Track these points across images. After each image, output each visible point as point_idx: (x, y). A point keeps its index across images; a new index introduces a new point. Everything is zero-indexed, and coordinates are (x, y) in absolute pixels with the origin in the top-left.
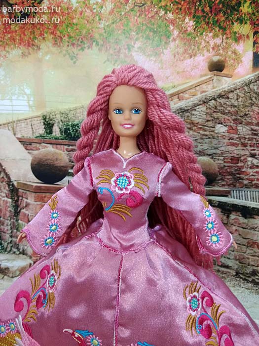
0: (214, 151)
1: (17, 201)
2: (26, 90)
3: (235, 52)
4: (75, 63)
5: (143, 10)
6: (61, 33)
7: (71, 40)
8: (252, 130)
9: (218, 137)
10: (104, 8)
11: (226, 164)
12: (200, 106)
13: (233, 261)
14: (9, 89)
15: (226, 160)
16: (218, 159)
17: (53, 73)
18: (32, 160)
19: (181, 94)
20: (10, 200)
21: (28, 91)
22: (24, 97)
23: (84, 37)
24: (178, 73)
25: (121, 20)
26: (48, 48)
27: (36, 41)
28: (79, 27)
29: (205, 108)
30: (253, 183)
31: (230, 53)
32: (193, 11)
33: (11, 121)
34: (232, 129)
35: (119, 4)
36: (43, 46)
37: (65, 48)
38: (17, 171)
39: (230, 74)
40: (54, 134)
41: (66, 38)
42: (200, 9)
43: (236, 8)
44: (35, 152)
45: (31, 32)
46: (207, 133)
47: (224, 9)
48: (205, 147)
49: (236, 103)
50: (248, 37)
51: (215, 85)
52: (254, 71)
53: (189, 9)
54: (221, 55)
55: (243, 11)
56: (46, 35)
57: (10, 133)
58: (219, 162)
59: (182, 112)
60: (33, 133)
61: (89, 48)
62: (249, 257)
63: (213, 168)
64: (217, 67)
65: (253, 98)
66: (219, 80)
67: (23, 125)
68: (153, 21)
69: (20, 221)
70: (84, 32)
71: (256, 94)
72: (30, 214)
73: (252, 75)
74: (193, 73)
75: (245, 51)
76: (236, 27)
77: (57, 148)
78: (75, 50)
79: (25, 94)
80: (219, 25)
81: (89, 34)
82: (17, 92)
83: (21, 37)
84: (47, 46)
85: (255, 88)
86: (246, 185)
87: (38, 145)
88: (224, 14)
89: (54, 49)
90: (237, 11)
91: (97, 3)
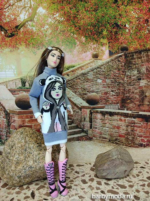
0: (98, 90)
1: (9, 119)
2: (13, 67)
3: (102, 50)
4: (35, 55)
5: (64, 33)
6: (29, 42)
7: (34, 45)
8: (111, 81)
9: (99, 84)
10: (48, 32)
11: (102, 95)
12: (91, 72)
13: (108, 136)
14: (4, 67)
15: (102, 94)
16: (99, 94)
17: (25, 59)
18: (16, 99)
19: (82, 67)
20: (5, 119)
21: (14, 67)
22: (12, 70)
23: (39, 44)
24: (80, 59)
25: (55, 37)
26: (23, 48)
27: (17, 46)
28: (37, 40)
29: (92, 73)
30: (113, 102)
31: (100, 50)
32: (84, 34)
33: (5, 81)
34: (104, 81)
35: (54, 30)
36: (20, 47)
37: (31, 49)
38: (8, 105)
39: (101, 59)
40: (26, 87)
41: (31, 45)
42: (87, 33)
43: (101, 33)
44: (17, 95)
45: (15, 42)
46: (94, 83)
47: (97, 33)
48: (94, 89)
49: (104, 70)
50: (106, 44)
51: (96, 63)
52: (110, 58)
53: (83, 33)
54: (97, 52)
55: (104, 34)
56: (22, 43)
57: (5, 87)
58: (100, 94)
59: (83, 75)
60: (16, 86)
61: (41, 49)
62: (114, 133)
63: (97, 97)
64: (96, 56)
65: (111, 68)
66: (97, 61)
67: (11, 83)
68: (68, 38)
69: (11, 129)
70: (39, 42)
71: (112, 66)
72: (16, 125)
73: (109, 59)
74: (86, 59)
75: (106, 50)
76: (102, 40)
77: (28, 93)
78: (36, 50)
79: (12, 69)
80: (95, 40)
81: (41, 43)
82: (8, 68)
83: (10, 43)
84: (22, 48)
85: (111, 64)
86: (110, 103)
87: (18, 92)
88: (97, 35)
89: (26, 49)
90: (102, 34)
91: (44, 30)
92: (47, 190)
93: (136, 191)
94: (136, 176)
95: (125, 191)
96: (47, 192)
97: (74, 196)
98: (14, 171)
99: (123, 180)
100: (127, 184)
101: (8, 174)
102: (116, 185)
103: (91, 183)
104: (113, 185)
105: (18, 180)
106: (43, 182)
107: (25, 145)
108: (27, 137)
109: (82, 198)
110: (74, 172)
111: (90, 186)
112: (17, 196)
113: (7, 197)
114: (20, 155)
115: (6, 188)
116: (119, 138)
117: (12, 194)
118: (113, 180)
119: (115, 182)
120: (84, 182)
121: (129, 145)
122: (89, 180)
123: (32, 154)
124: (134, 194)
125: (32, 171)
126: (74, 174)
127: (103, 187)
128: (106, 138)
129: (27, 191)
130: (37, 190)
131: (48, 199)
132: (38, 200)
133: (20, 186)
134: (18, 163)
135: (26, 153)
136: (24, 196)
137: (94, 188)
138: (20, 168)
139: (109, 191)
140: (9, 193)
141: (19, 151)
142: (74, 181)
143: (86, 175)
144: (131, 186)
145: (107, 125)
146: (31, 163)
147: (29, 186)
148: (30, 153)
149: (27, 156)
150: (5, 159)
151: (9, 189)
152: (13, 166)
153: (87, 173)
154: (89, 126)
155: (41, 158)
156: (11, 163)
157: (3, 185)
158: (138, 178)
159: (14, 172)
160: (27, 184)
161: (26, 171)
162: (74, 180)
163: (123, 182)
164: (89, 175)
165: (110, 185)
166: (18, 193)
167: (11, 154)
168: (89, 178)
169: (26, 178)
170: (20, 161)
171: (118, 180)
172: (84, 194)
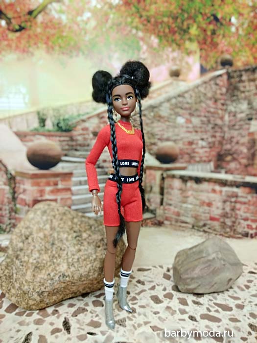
0: (176, 138)
1: (14, 188)
4: (64, 68)
7: (61, 49)
11: (184, 147)
12: (165, 104)
13: (190, 218)
19: (151, 95)
20: (8, 188)
22: (20, 96)
26: (41, 55)
28: (67, 39)
29: (169, 105)
30: (203, 159)
31: (184, 64)
33: (7, 116)
34: (188, 121)
36: (36, 53)
37: (56, 56)
38: (14, 161)
39: (185, 79)
40: (46, 127)
43: (186, 31)
44: (30, 144)
50: (196, 52)
54: (178, 65)
55: (192, 33)
56: (39, 44)
57: (7, 127)
58: (180, 145)
59: (152, 108)
60: (28, 127)
61: (76, 56)
62: (202, 214)
65: (202, 97)
66: (178, 84)
69: (17, 205)
70: (73, 43)
71: (203, 94)
72: (27, 199)
75: (194, 63)
76: (188, 44)
77: (50, 139)
79: (21, 93)
80: (176, 43)
83: (17, 45)
85: (202, 89)
86: (198, 161)
87: (32, 137)
89: (47, 56)
90: (188, 33)
91: (83, 21)
92: (92, 317)
93: (250, 316)
94: (244, 288)
95: (231, 315)
96: (92, 320)
97: (143, 325)
98: (31, 282)
99: (223, 295)
100: (232, 303)
101: (20, 288)
102: (213, 305)
103: (170, 302)
104: (209, 305)
105: (38, 299)
106: (82, 302)
107: (51, 235)
108: (54, 221)
109: (158, 330)
110: (134, 281)
111: (168, 308)
112: (37, 329)
113: (18, 331)
114: (43, 252)
115: (14, 313)
116: (209, 222)
117: (28, 324)
118: (207, 296)
119: (211, 300)
120: (156, 300)
121: (227, 235)
122: (165, 296)
123: (65, 252)
124: (248, 321)
125: (64, 283)
126: (136, 285)
127: (191, 309)
128: (186, 223)
129: (55, 318)
130: (72, 316)
131: (97, 333)
132: (79, 335)
133: (40, 310)
134: (38, 267)
135: (54, 249)
136: (51, 328)
137: (175, 311)
138: (42, 276)
139: (203, 317)
140: (21, 324)
141: (41, 245)
142: (137, 300)
143: (157, 287)
144: (240, 307)
145: (191, 199)
146: (63, 267)
147: (57, 309)
148: (61, 249)
149: (57, 255)
150: (12, 260)
151: (20, 314)
152: (29, 274)
153: (158, 284)
154: (158, 201)
155: (83, 258)
156: (24, 267)
157: (8, 307)
158: (249, 292)
159: (30, 285)
160: (54, 305)
161: (53, 283)
162: (137, 297)
163: (225, 300)
164: (163, 287)
165: (202, 305)
166: (38, 322)
167: (23, 251)
168: (163, 292)
169: (52, 295)
170: (42, 265)
171: (216, 295)
172: (160, 322)
